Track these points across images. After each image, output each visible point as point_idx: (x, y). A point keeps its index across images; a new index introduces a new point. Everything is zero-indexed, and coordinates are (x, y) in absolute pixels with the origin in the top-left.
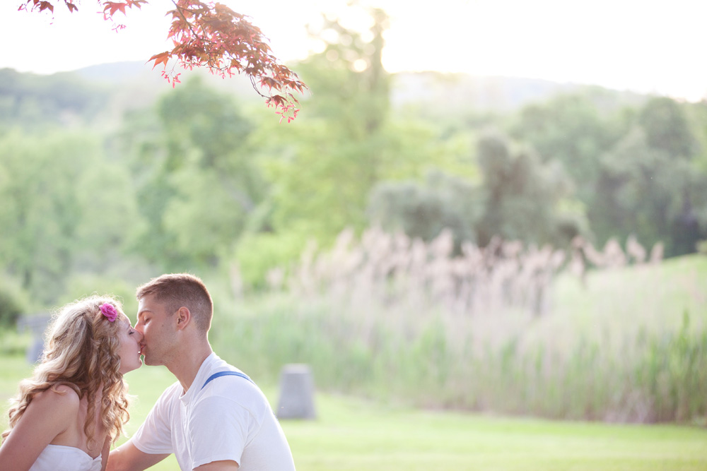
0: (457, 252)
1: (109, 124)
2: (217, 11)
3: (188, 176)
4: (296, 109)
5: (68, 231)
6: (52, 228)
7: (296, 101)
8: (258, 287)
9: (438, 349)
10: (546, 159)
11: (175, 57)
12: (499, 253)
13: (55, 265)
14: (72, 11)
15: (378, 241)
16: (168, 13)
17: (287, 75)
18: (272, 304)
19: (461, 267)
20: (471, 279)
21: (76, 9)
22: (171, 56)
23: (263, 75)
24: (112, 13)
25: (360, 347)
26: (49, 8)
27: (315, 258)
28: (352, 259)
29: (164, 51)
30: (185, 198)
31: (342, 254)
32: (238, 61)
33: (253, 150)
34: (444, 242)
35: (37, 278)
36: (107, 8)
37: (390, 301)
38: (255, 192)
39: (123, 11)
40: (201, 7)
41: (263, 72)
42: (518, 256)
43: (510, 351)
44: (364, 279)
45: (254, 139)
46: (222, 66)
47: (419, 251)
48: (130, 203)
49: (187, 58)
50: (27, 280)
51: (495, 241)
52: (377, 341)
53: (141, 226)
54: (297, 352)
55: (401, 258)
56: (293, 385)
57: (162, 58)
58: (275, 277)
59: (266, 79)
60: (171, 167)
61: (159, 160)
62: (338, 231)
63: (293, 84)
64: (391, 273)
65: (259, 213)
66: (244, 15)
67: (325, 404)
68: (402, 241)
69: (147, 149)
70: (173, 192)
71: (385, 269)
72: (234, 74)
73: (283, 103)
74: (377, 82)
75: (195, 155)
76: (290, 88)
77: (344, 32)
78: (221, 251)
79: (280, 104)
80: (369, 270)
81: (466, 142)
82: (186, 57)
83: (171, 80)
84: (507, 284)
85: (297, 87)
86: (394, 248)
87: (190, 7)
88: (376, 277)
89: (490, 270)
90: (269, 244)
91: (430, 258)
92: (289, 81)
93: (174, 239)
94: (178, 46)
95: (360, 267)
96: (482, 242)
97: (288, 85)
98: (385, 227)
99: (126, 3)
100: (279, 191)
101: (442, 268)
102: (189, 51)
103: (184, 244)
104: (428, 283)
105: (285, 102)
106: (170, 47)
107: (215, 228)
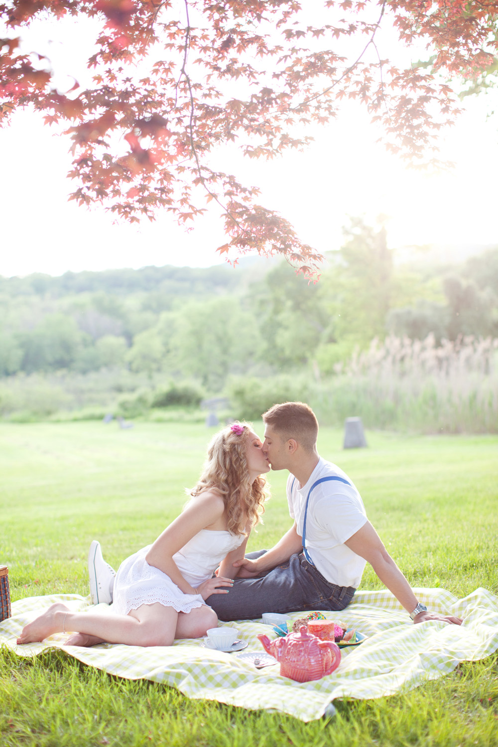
0: (438, 345)
1: (242, 291)
2: (255, 210)
3: (287, 316)
4: (318, 274)
5: (225, 351)
6: (217, 350)
7: (318, 268)
8: (329, 373)
9: (432, 401)
10: (482, 288)
11: (234, 247)
12: (462, 343)
13: (220, 370)
14: (152, 221)
15: (394, 343)
16: (222, 215)
17: (310, 251)
18: (337, 382)
19: (441, 353)
20: (447, 359)
21: (155, 219)
22: (230, 247)
23: (291, 252)
24: (185, 220)
25: (388, 403)
26: (136, 221)
27: (359, 355)
28: (380, 354)
29: (224, 244)
30: (286, 328)
31: (374, 351)
32: (276, 244)
33: (320, 298)
34: (430, 340)
35: (211, 378)
36: (180, 217)
37: (403, 374)
38: (324, 321)
39: (192, 218)
40: (244, 209)
41: (291, 250)
42: (473, 343)
43: (474, 397)
44: (388, 364)
45: (320, 292)
46: (266, 250)
47: (417, 346)
48: (257, 333)
49: (242, 247)
50: (205, 379)
51: (460, 337)
52: (397, 399)
53: (264, 345)
54: (353, 409)
55: (407, 351)
56: (352, 429)
57: (224, 248)
58: (338, 367)
59: (293, 254)
60: (276, 312)
61: (270, 309)
62: (371, 338)
63: (315, 257)
64: (402, 359)
65: (327, 332)
66: (274, 211)
67: (371, 437)
68: (407, 341)
69: (263, 303)
70: (279, 325)
71: (398, 357)
72: (274, 254)
73: (309, 271)
74: (385, 254)
75: (289, 303)
76: (314, 260)
77: (364, 228)
78: (308, 355)
79: (307, 272)
80: (390, 359)
81: (437, 282)
82: (240, 246)
83: (233, 263)
84: (468, 360)
85: (318, 259)
86: (402, 346)
87: (237, 211)
88: (394, 362)
89: (458, 352)
90: (333, 349)
91: (423, 349)
92: (312, 255)
93: (282, 350)
94: (234, 239)
95: (385, 358)
96: (452, 338)
97: (311, 258)
98: (397, 334)
99: (193, 212)
100: (336, 319)
101: (430, 354)
102: (241, 241)
103: (287, 352)
104: (423, 363)
105: (310, 270)
106: (228, 239)
107: (304, 343)
